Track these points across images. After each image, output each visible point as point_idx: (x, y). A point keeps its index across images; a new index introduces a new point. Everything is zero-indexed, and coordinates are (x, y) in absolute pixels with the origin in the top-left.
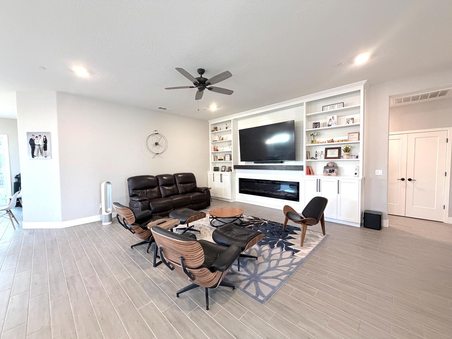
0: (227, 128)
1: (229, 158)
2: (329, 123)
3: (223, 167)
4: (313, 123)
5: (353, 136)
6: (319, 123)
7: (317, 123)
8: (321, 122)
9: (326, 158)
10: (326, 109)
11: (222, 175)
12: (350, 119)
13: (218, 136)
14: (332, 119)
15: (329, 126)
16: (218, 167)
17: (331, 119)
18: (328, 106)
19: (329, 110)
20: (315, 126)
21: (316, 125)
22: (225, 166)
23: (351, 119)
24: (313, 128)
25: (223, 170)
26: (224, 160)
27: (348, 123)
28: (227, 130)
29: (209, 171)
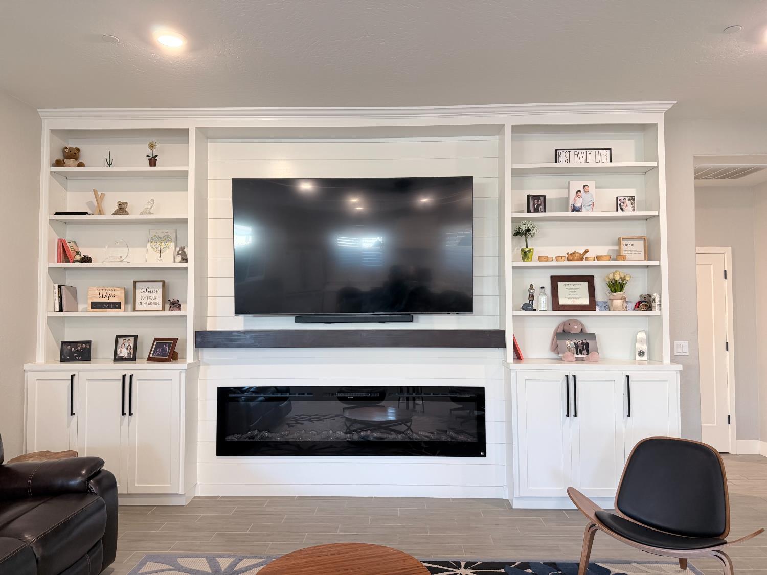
0: (153, 162)
1: (160, 299)
2: (575, 200)
3: (121, 341)
4: (528, 196)
5: (632, 248)
6: (544, 197)
7: (537, 197)
8: (551, 194)
9: (556, 306)
10: (564, 159)
11: (134, 379)
12: (627, 199)
13: (95, 192)
14: (582, 189)
15: (575, 209)
16: (89, 343)
17: (579, 191)
18: (572, 152)
19: (573, 164)
20: (534, 205)
21: (536, 203)
22: (136, 337)
23: (629, 200)
24: (529, 211)
25: (123, 352)
26: (122, 306)
27: (622, 210)
28: (153, 168)
29: (33, 361)
